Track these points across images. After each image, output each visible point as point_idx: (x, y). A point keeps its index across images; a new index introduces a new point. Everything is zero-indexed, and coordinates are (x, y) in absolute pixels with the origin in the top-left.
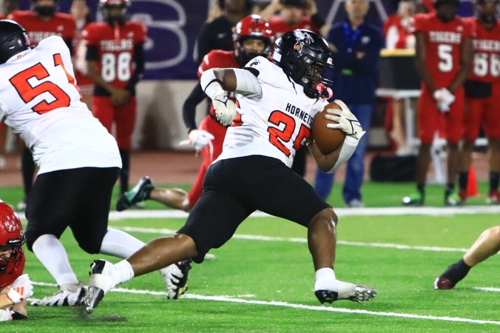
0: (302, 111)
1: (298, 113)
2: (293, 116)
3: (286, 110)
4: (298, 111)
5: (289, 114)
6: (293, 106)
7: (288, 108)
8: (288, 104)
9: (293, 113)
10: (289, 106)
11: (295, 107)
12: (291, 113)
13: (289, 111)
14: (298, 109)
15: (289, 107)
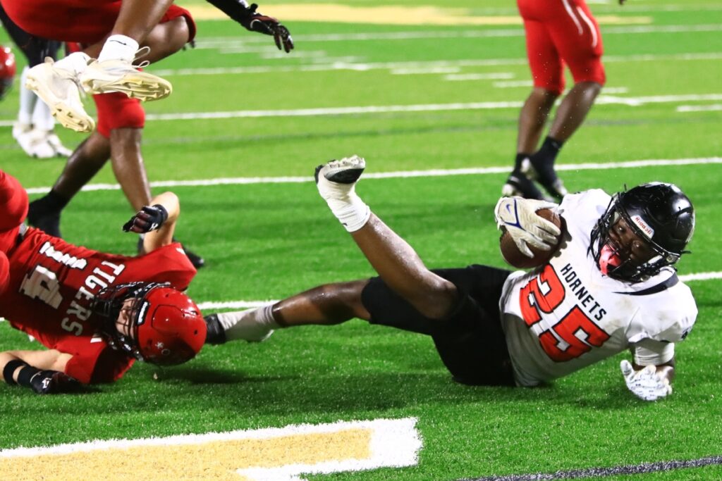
0: (583, 288)
1: (577, 286)
2: (566, 285)
3: (562, 271)
4: (577, 283)
5: (562, 278)
6: (573, 272)
7: (565, 271)
8: (569, 265)
9: (568, 281)
10: (568, 268)
11: (575, 275)
12: (566, 279)
13: (564, 274)
14: (578, 280)
15: (568, 270)
